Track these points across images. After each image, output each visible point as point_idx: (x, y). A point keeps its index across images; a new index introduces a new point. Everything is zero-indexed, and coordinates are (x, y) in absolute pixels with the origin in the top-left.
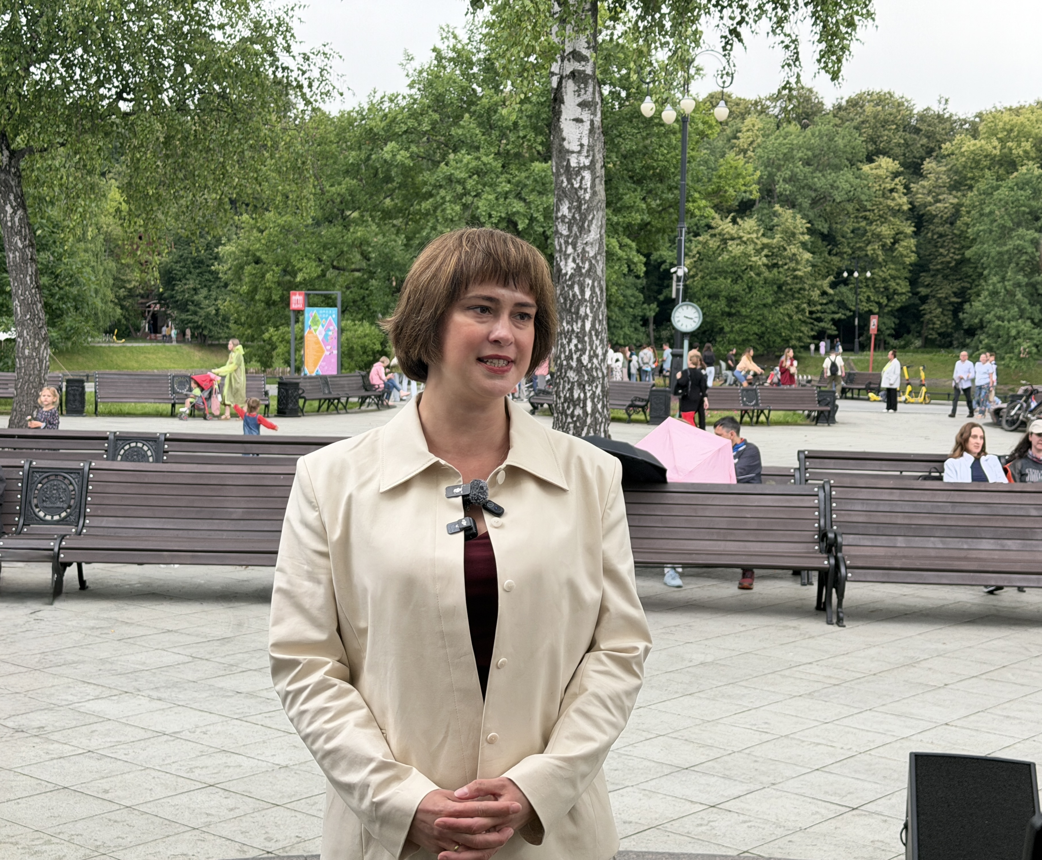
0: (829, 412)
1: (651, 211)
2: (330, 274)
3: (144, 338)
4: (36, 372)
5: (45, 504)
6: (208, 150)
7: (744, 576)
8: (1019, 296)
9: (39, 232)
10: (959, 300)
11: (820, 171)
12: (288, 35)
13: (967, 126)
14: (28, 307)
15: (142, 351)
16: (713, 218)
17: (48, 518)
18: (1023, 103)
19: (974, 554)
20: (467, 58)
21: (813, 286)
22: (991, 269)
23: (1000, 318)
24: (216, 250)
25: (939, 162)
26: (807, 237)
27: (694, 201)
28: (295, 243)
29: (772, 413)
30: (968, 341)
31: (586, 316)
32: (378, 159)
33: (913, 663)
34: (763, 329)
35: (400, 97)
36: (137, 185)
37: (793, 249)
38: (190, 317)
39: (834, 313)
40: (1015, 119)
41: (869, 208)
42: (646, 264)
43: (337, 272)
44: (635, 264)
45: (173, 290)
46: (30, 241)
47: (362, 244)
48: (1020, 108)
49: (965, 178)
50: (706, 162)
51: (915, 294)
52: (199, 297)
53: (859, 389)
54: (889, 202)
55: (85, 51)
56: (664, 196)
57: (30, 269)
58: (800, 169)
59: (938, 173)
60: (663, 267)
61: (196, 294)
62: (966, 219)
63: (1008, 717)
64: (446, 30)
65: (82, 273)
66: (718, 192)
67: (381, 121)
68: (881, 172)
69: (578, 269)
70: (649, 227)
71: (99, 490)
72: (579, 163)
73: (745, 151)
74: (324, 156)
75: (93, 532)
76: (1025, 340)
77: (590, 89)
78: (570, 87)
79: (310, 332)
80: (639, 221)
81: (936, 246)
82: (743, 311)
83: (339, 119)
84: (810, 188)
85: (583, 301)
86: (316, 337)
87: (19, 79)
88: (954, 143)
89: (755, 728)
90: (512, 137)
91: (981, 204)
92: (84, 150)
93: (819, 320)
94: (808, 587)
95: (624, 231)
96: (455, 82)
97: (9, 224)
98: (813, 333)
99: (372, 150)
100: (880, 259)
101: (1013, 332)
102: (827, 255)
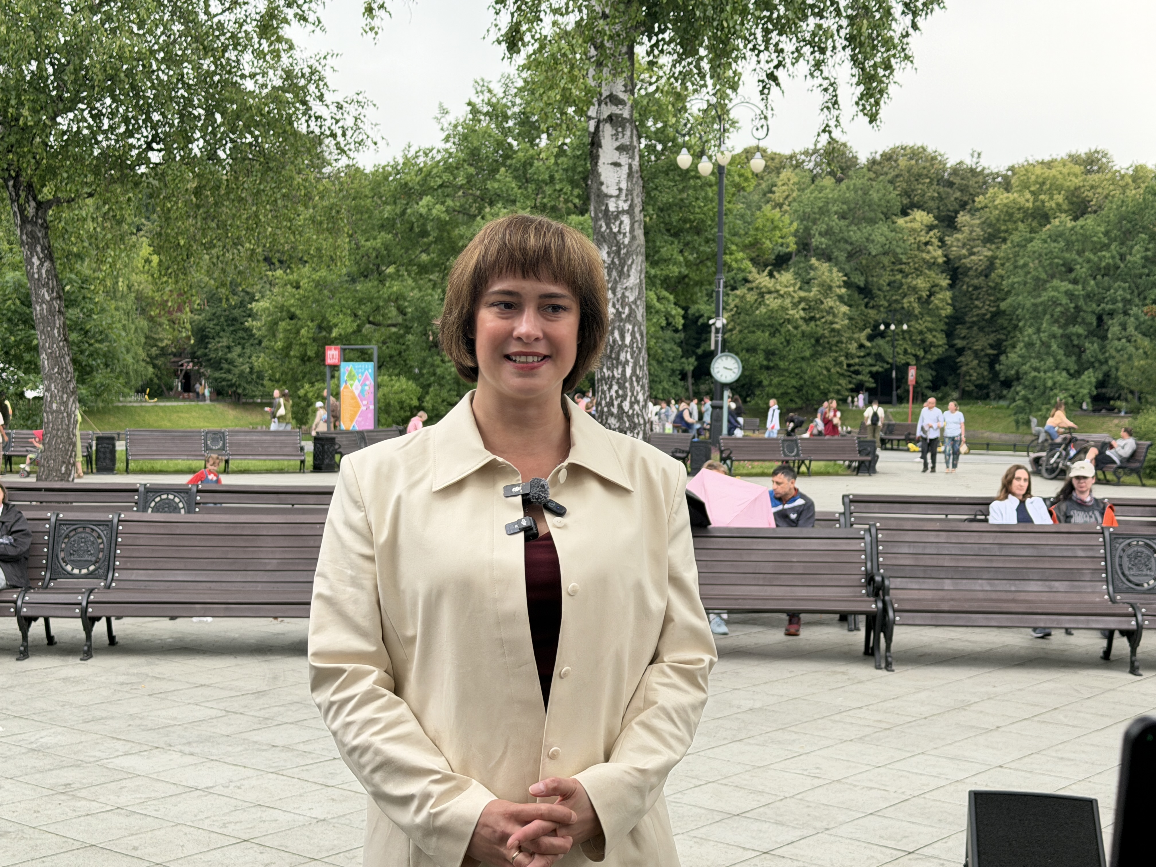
0: (870, 462)
1: (688, 264)
2: (367, 328)
3: (177, 397)
4: (65, 427)
5: (72, 558)
6: (241, 200)
7: (790, 622)
8: (1054, 347)
9: (68, 288)
10: (995, 352)
11: (856, 225)
12: (321, 83)
13: (999, 179)
14: (56, 360)
15: (174, 410)
16: (750, 272)
17: (76, 571)
18: (1054, 156)
19: (1022, 596)
20: (502, 112)
21: (851, 339)
22: (1026, 320)
23: (1037, 370)
24: (249, 306)
25: (973, 215)
26: (843, 290)
27: (731, 254)
28: (330, 298)
29: (813, 463)
30: (1005, 392)
31: (627, 362)
32: (413, 214)
33: (964, 706)
34: (802, 382)
35: (435, 151)
36: (168, 235)
37: (829, 302)
38: (224, 376)
39: (871, 365)
40: (1047, 173)
41: (904, 260)
42: (684, 317)
43: (373, 327)
44: (673, 317)
45: (206, 348)
46: (58, 293)
47: (398, 298)
48: (1052, 161)
49: (999, 231)
50: (742, 216)
51: (952, 346)
52: (233, 355)
53: (899, 440)
54: (924, 255)
55: (114, 99)
56: (702, 249)
57: (57, 322)
58: (835, 222)
59: (972, 226)
60: (701, 321)
61: (230, 352)
62: (1000, 271)
63: (1062, 758)
64: (481, 83)
65: (112, 329)
66: (755, 244)
67: (416, 175)
68: (916, 225)
69: (619, 313)
70: (687, 280)
71: (129, 542)
72: (617, 207)
73: (780, 205)
74: (359, 210)
75: (122, 585)
76: (1061, 390)
77: (628, 133)
78: (607, 130)
79: (346, 387)
80: (676, 274)
81: (971, 299)
82: (782, 364)
83: (373, 174)
84: (846, 241)
85: (622, 347)
86: (352, 392)
87: (45, 129)
88: (987, 196)
89: (805, 773)
90: (548, 190)
91: (1015, 256)
92: (113, 200)
93: (857, 373)
94: (855, 632)
95: (662, 284)
96: (490, 136)
97: (36, 276)
98: (851, 386)
99: (407, 204)
100: (916, 312)
101: (1050, 383)
102: (863, 308)
